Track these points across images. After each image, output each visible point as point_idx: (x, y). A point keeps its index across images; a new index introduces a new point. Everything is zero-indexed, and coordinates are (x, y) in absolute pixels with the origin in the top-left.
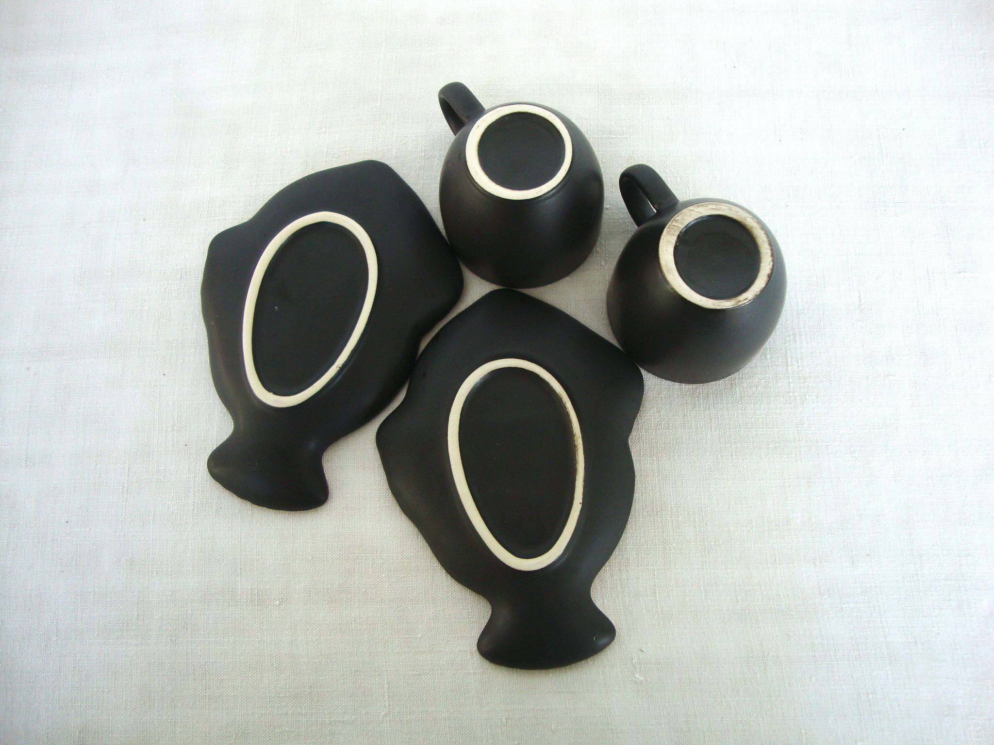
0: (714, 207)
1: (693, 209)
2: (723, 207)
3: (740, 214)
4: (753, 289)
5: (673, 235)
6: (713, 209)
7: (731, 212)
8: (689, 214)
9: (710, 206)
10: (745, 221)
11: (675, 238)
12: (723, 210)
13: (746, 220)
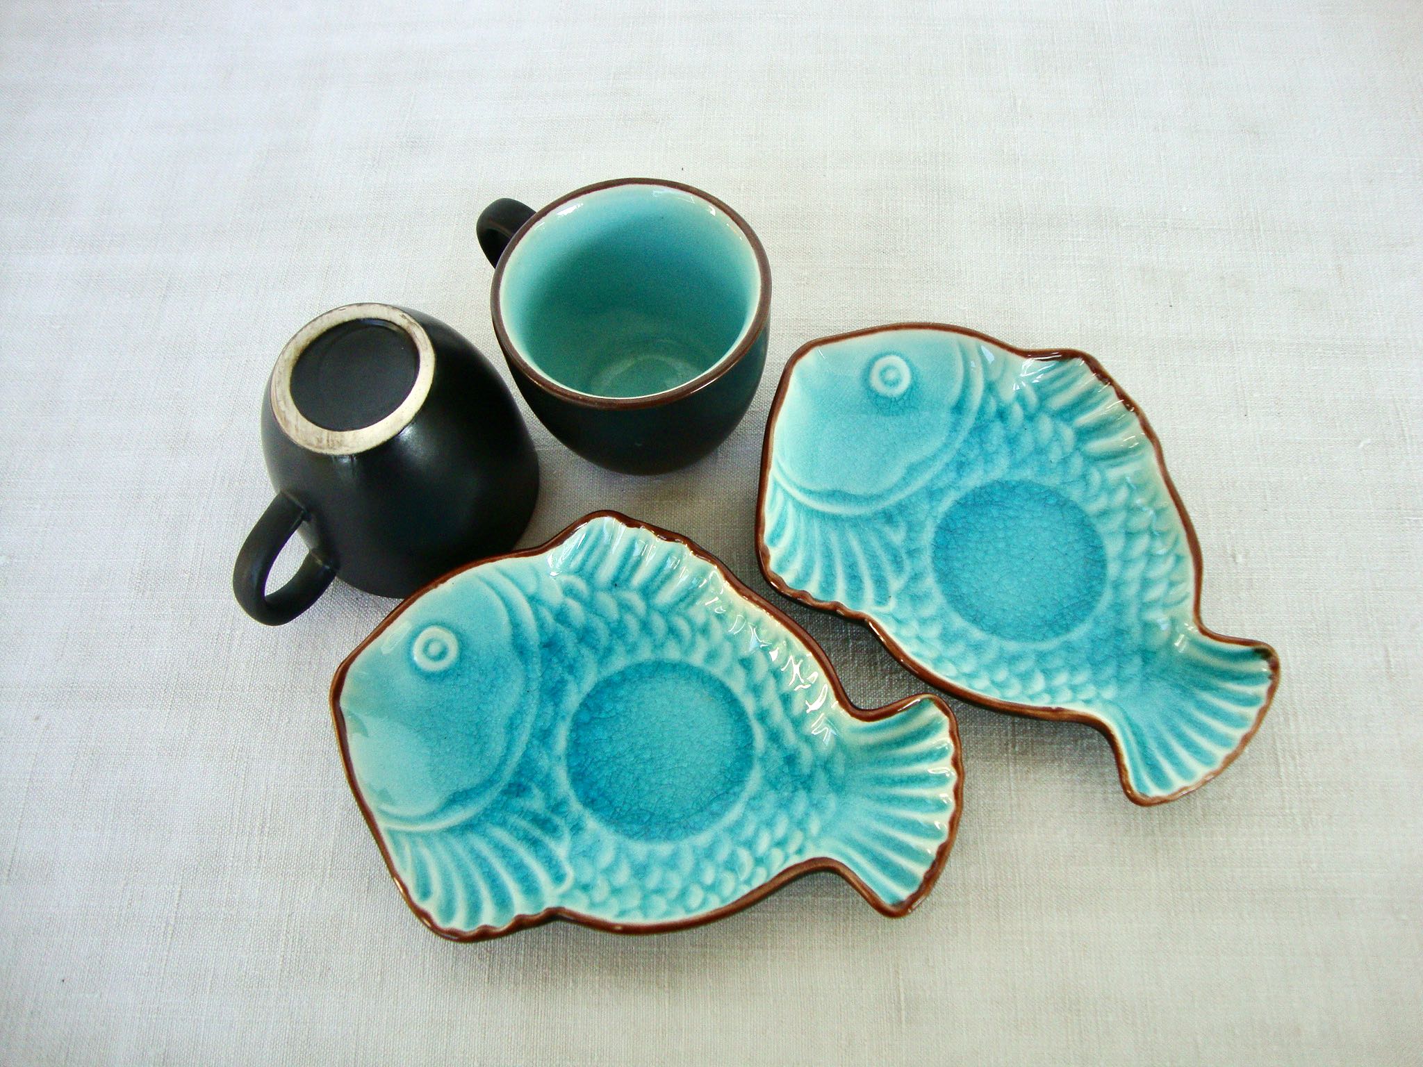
0: (282, 403)
1: (294, 427)
2: (279, 392)
3: (282, 370)
4: (386, 314)
5: (342, 436)
6: (285, 403)
7: (283, 381)
8: (304, 430)
9: (283, 408)
10: (291, 360)
11: (346, 433)
12: (283, 392)
13: (288, 359)
